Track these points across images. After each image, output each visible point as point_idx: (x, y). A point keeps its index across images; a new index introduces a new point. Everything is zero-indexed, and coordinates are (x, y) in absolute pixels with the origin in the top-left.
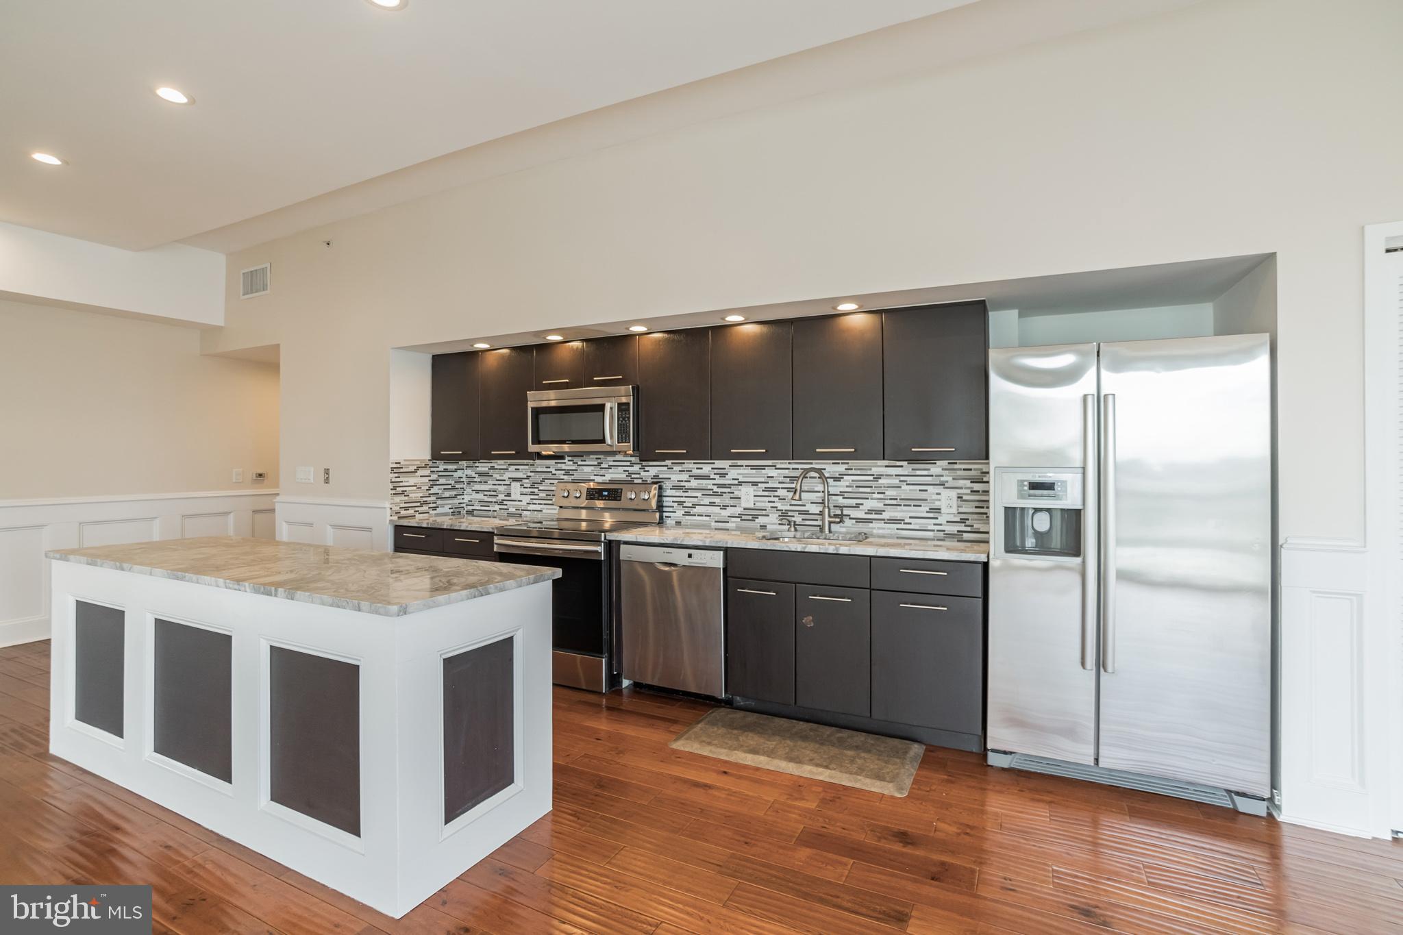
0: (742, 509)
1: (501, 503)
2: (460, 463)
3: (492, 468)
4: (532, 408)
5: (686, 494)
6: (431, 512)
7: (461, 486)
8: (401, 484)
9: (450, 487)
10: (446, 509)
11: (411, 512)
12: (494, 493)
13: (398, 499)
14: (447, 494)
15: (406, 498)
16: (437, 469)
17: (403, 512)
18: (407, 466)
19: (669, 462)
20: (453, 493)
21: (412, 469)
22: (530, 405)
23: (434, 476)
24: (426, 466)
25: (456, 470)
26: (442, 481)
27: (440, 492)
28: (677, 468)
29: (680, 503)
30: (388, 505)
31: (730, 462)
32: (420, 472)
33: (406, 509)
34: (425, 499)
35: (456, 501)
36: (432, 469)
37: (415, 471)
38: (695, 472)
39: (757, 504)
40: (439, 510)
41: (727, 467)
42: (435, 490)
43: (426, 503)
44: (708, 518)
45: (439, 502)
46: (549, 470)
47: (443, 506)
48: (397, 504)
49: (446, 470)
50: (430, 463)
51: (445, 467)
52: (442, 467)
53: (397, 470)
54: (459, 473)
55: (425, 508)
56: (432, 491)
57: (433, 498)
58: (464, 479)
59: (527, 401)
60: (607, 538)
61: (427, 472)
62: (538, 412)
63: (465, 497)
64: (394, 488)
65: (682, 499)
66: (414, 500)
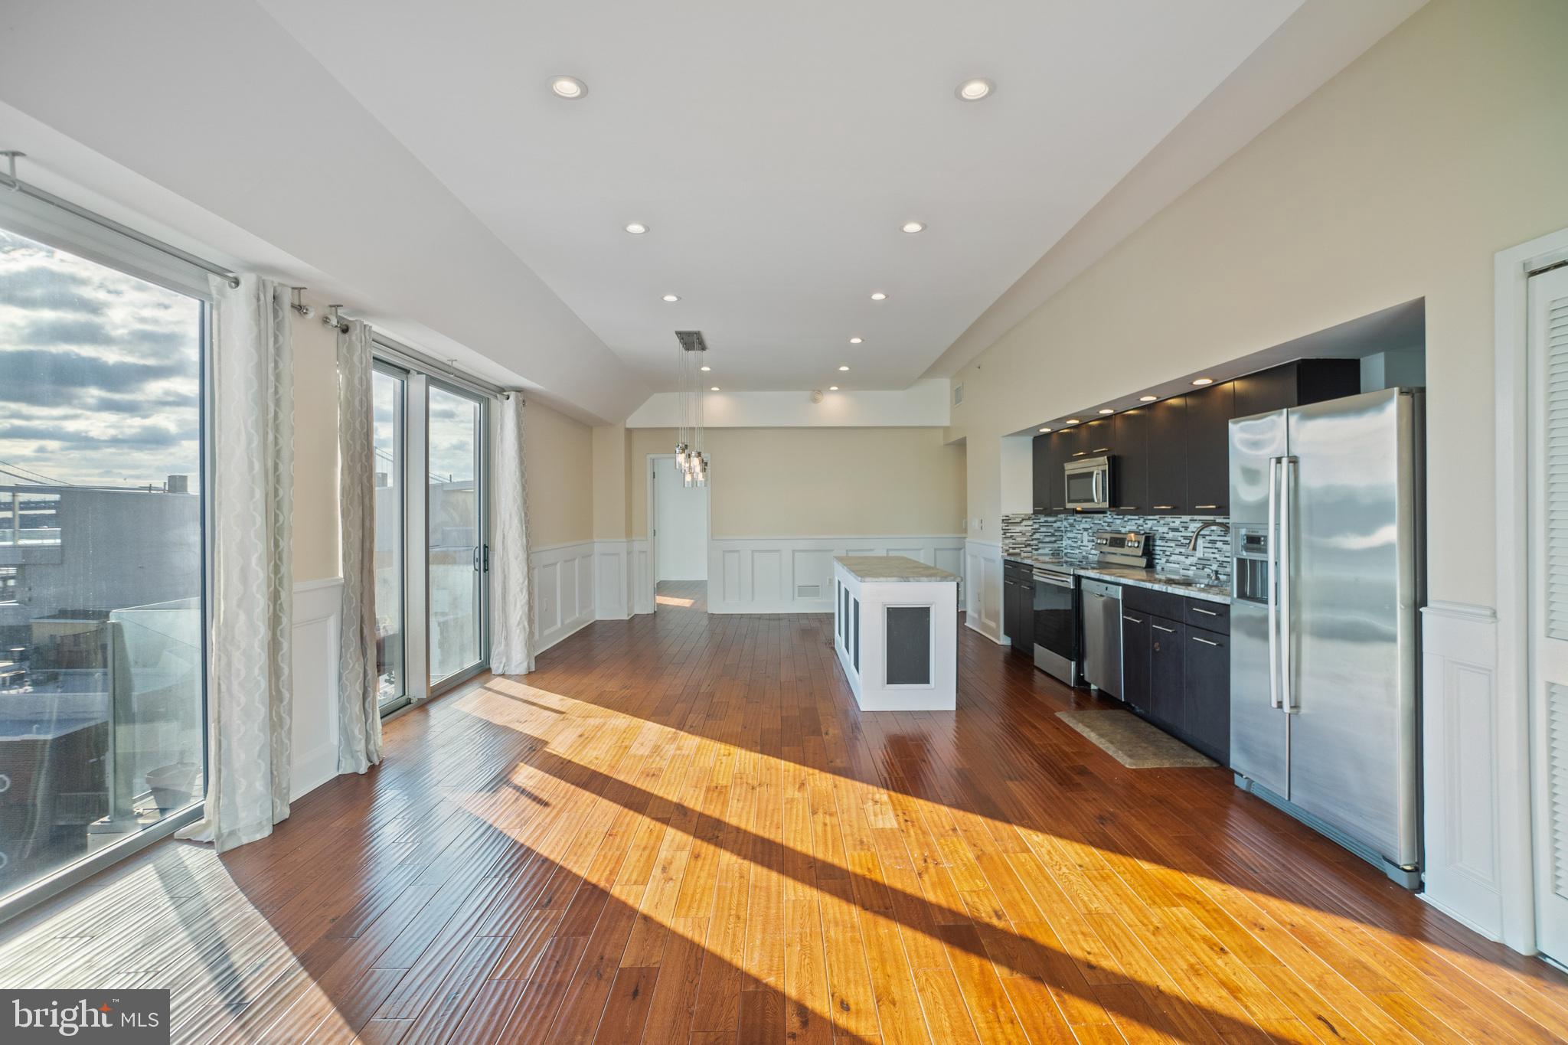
0: (1196, 559)
1: (1079, 547)
2: (1059, 516)
3: (1075, 520)
4: (1068, 476)
5: (1167, 544)
6: (1034, 552)
7: (1060, 534)
8: (1010, 531)
9: (1049, 534)
10: (1047, 551)
11: (1017, 551)
12: (1076, 540)
13: (1007, 541)
14: (1047, 539)
15: (1014, 541)
16: (1038, 521)
17: (1011, 551)
18: (1014, 518)
19: (1157, 517)
20: (1053, 539)
21: (1018, 520)
22: (1067, 473)
23: (1036, 526)
24: (1029, 519)
25: (1055, 522)
26: (1042, 529)
27: (1041, 537)
28: (1162, 522)
29: (1164, 551)
30: (1000, 545)
31: (1189, 517)
32: (1024, 523)
33: (1014, 548)
34: (1029, 542)
35: (1056, 545)
36: (1035, 521)
37: (1021, 522)
38: (1172, 525)
39: (1206, 555)
40: (1040, 551)
41: (1188, 521)
42: (1037, 536)
43: (1029, 545)
44: (1177, 566)
45: (1040, 545)
46: (1100, 522)
47: (1044, 548)
48: (1006, 545)
49: (1046, 522)
50: (1033, 516)
51: (1046, 519)
52: (1042, 520)
53: (1007, 521)
54: (1058, 524)
55: (1029, 549)
56: (1035, 537)
57: (1035, 542)
58: (1063, 529)
59: (1064, 470)
60: (1075, 573)
61: (1030, 523)
62: (1071, 477)
63: (1064, 542)
64: (1004, 534)
65: (1164, 549)
66: (1020, 542)
